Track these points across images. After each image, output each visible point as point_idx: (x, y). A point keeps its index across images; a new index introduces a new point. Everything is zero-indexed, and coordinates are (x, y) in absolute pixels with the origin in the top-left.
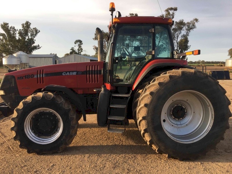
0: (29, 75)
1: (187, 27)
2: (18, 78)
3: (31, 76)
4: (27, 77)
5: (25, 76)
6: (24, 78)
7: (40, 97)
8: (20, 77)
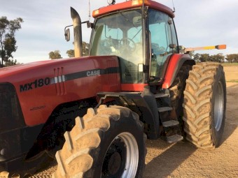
0: (42, 80)
1: (10, 26)
2: (21, 86)
3: (46, 82)
4: (38, 83)
5: (35, 82)
6: (33, 86)
7: (118, 115)
8: (26, 85)
